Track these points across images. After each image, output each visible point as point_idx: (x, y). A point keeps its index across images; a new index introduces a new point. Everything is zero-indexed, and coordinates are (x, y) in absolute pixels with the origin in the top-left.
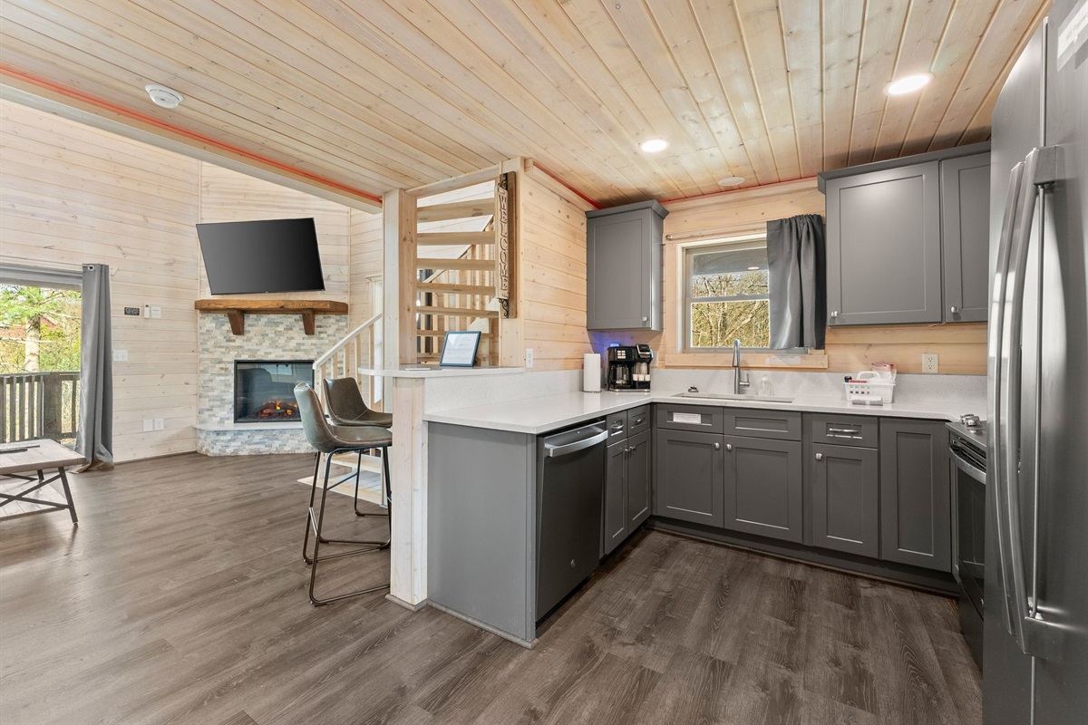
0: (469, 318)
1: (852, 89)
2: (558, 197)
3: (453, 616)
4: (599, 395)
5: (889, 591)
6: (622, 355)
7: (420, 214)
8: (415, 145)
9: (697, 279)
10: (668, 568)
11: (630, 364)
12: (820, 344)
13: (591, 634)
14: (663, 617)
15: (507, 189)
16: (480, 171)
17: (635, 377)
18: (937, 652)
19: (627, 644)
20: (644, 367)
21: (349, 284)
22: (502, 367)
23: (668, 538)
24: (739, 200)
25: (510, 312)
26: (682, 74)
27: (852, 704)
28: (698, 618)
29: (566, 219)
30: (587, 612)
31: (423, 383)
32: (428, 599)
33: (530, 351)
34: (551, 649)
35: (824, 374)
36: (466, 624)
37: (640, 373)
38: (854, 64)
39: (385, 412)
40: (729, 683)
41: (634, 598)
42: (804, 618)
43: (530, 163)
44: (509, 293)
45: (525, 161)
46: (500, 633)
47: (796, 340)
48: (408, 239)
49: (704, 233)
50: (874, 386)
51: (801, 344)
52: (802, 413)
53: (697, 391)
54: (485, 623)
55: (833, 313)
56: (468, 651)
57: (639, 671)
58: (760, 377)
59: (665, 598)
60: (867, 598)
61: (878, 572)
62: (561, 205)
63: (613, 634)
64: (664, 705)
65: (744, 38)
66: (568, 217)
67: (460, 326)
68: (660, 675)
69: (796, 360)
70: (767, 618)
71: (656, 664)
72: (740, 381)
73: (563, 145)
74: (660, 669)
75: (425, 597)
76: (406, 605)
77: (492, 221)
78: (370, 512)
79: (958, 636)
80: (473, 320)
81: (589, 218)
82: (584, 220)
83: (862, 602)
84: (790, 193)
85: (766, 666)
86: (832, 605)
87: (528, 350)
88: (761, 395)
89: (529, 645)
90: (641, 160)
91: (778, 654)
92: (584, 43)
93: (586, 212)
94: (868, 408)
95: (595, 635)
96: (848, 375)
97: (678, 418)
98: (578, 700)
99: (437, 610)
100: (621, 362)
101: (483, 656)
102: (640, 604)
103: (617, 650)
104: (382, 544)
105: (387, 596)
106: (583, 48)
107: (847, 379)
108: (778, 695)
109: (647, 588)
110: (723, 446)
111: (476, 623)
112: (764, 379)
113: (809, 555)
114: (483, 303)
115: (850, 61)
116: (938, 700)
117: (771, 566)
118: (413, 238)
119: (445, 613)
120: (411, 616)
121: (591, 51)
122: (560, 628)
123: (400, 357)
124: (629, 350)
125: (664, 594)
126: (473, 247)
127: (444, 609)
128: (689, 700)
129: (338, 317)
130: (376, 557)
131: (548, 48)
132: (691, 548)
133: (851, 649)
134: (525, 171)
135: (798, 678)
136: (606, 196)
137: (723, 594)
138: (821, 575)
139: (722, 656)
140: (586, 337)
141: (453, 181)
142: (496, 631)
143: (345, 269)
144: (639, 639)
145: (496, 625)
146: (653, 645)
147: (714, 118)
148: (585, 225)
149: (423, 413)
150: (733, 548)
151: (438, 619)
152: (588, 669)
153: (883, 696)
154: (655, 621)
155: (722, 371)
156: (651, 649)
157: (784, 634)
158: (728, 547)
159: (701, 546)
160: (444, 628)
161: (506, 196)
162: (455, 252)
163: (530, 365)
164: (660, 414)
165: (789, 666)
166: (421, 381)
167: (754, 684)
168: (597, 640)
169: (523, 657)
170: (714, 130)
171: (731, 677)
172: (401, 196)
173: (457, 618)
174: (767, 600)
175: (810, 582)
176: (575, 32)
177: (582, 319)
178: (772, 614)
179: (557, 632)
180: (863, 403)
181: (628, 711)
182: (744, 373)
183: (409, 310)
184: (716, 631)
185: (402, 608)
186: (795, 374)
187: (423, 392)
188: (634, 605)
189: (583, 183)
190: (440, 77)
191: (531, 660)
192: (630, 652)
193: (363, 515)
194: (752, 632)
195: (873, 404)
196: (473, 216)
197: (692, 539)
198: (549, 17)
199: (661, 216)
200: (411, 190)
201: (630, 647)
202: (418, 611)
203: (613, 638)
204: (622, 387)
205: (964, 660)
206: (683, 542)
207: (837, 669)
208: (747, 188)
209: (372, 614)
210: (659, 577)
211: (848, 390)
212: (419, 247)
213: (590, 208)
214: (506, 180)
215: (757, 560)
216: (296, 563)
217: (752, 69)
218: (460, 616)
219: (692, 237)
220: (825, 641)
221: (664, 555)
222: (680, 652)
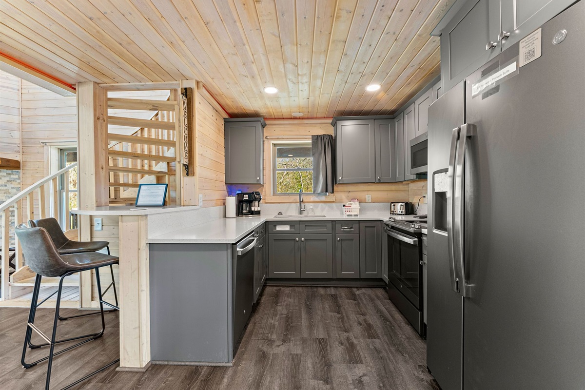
0: (139, 175)
1: (356, 84)
2: (212, 108)
3: (174, 365)
4: (235, 219)
5: (363, 290)
6: (246, 197)
7: (109, 103)
8: (121, 55)
9: (279, 160)
10: (281, 303)
11: (250, 202)
12: (333, 192)
13: (260, 347)
14: (289, 327)
15: (186, 97)
16: (164, 83)
17: (253, 209)
18: (386, 308)
19: (279, 345)
20: (257, 203)
21: (21, 146)
22: (184, 206)
23: (275, 288)
24: (299, 124)
25: (190, 172)
26: (297, 59)
27: (372, 338)
28: (304, 322)
29: (215, 120)
30: (253, 336)
31: (146, 218)
32: (152, 360)
33: (201, 195)
34: (243, 362)
35: (334, 204)
36: (185, 367)
37: (255, 206)
38: (361, 74)
39: (82, 241)
40: (329, 347)
41: (273, 321)
42: (342, 309)
43: (201, 85)
44: (189, 161)
45: (198, 83)
46: (210, 364)
47: (325, 190)
48: (101, 118)
49: (284, 137)
50: (353, 208)
51: (326, 191)
52: (332, 221)
53: (282, 214)
54: (199, 362)
55: (339, 178)
56: (194, 382)
57: (291, 357)
58: (309, 206)
59: (286, 317)
60: (358, 295)
61: (358, 283)
62: (213, 112)
63: (270, 342)
64: (308, 368)
65: (329, 51)
66: (216, 119)
67: (132, 180)
68: (301, 355)
69: (323, 198)
70: (330, 314)
71: (297, 350)
72: (301, 208)
73: (223, 79)
74: (299, 352)
75: (149, 359)
76: (136, 370)
77: (157, 114)
78: (71, 315)
79: (389, 301)
80: (142, 177)
81: (225, 122)
82: (223, 123)
83: (358, 297)
84: (320, 124)
85: (338, 334)
86: (349, 301)
87: (200, 195)
88: (310, 215)
89: (231, 365)
90: (261, 95)
91: (340, 327)
92: (259, 28)
93: (224, 118)
94: (353, 217)
95: (262, 346)
96: (344, 204)
97: (279, 228)
98: (269, 382)
99: (161, 365)
100: (246, 201)
101: (206, 381)
102: (277, 324)
103: (276, 350)
104: (94, 335)
105: (117, 369)
106: (257, 29)
107: (344, 206)
108: (347, 344)
109: (276, 315)
110: (300, 239)
111: (192, 364)
112: (311, 207)
113: (334, 282)
114: (150, 166)
115: (360, 73)
116: (393, 326)
117: (322, 291)
118: (105, 119)
119: (167, 365)
120: (143, 376)
121: (260, 32)
122: (243, 349)
123: (97, 202)
124: (250, 195)
125: (285, 316)
126: (142, 129)
127: (166, 363)
128: (317, 361)
129: (9, 171)
130: (93, 345)
131: (238, 24)
132: (287, 290)
133: (362, 317)
134: (198, 89)
135: (351, 335)
136: (236, 111)
137: (309, 308)
138: (340, 289)
139: (321, 336)
140: (224, 188)
141: (142, 85)
142: (207, 364)
143: (17, 135)
144: (284, 341)
145: (207, 360)
146: (291, 341)
147: (302, 83)
148: (224, 126)
149: (147, 238)
150: (304, 286)
151: (164, 371)
152: (267, 364)
153: (379, 331)
154: (287, 330)
155: (293, 204)
156: (291, 344)
157: (338, 318)
158: (302, 286)
159: (291, 288)
160: (171, 375)
161: (186, 101)
162: (129, 131)
163: (201, 204)
164: (270, 226)
165: (346, 331)
166: (145, 217)
167: (338, 343)
168: (265, 348)
169: (230, 372)
170: (300, 89)
171: (328, 344)
172: (95, 89)
173: (177, 365)
174: (327, 306)
175: (338, 293)
176: (256, 20)
177: (223, 177)
178: (331, 311)
179: (242, 352)
180: (351, 216)
181: (295, 378)
182: (303, 204)
183: (102, 168)
184: (314, 326)
185: (132, 372)
186: (323, 204)
187: (147, 224)
188: (274, 326)
189: (227, 102)
190: (160, 16)
191: (235, 372)
192: (283, 348)
193: (66, 319)
194: (327, 322)
195: (355, 216)
196: (150, 110)
197: (286, 286)
198: (246, 6)
199: (264, 126)
200: (105, 85)
201: (281, 346)
202: (146, 371)
203: (272, 345)
204: (246, 214)
205: (394, 309)
206: (283, 289)
207: (361, 326)
208: (303, 118)
209: (110, 385)
210: (279, 308)
211: (344, 210)
212: (109, 125)
213: (226, 116)
214: (186, 92)
215: (315, 289)
216: (12, 372)
217: (326, 65)
218: (179, 363)
219: (278, 139)
220: (353, 317)
221: (276, 297)
222: (304, 341)
